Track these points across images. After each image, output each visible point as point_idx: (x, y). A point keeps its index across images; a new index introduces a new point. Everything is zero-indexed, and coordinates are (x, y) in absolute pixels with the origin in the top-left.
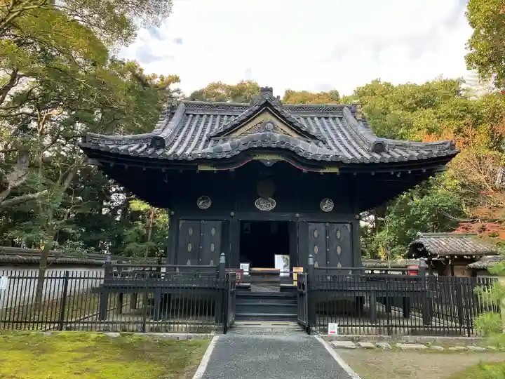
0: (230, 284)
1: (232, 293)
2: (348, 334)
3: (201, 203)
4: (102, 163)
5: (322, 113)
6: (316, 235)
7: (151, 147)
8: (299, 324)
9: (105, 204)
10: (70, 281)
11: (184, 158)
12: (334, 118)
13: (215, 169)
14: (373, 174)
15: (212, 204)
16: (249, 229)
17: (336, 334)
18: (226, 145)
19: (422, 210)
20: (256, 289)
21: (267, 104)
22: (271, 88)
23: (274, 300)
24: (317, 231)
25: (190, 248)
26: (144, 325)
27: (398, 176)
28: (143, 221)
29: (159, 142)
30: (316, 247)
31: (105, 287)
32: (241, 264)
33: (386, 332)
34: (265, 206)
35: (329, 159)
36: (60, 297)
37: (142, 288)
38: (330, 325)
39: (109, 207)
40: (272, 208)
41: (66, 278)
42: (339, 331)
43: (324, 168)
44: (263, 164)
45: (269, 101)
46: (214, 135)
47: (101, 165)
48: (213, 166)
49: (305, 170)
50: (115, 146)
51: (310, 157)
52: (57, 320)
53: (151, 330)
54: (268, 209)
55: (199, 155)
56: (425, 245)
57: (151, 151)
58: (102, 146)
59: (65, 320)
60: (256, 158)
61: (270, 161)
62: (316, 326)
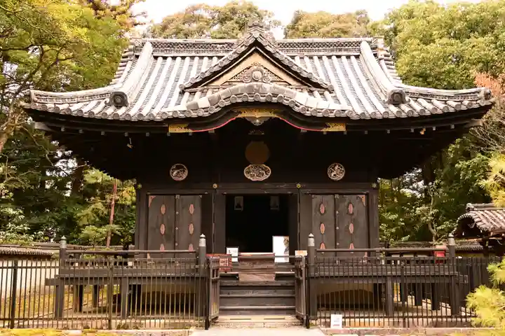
0: (211, 271)
1: (215, 282)
2: (355, 326)
3: (175, 173)
4: (51, 127)
5: (332, 50)
6: (322, 211)
7: (110, 105)
8: (297, 317)
9: (48, 174)
10: (19, 270)
11: (151, 118)
12: (348, 57)
13: (190, 131)
14: (389, 132)
15: (188, 174)
16: (242, 205)
17: (340, 327)
18: (203, 100)
19: (474, 173)
20: (245, 278)
21: (256, 43)
23: (267, 291)
24: (323, 204)
25: (163, 230)
26: (110, 321)
27: (422, 133)
28: (103, 198)
29: (119, 100)
30: (322, 225)
31: (62, 279)
32: (228, 249)
33: (401, 324)
34: (257, 174)
35: (332, 115)
36: (8, 296)
37: (106, 278)
38: (333, 316)
39: (55, 178)
40: (266, 177)
41: (15, 268)
42: (344, 324)
43: (327, 127)
44: (250, 122)
45: (259, 40)
46: (190, 85)
47: (49, 130)
48: (188, 127)
49: (304, 129)
50: (65, 106)
51: (308, 113)
52: (7, 317)
53: (119, 327)
54: (262, 179)
55: (171, 114)
56: (476, 220)
57: (110, 111)
58: (50, 106)
59: (16, 316)
60: (241, 115)
61: (259, 119)
62: (316, 319)
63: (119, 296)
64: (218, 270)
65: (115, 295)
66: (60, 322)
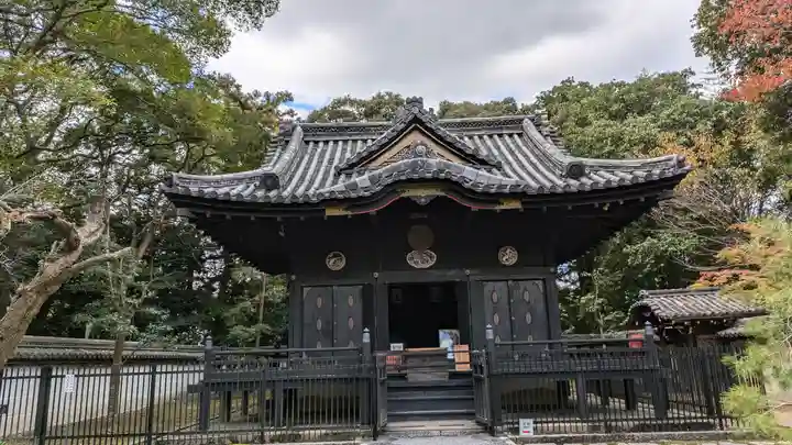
0: (378, 370)
1: (383, 383)
2: (548, 433)
3: (332, 262)
4: (195, 213)
6: (495, 299)
7: (260, 187)
8: (478, 423)
9: (195, 275)
10: (158, 376)
11: (307, 200)
12: (510, 135)
13: (349, 213)
14: (570, 207)
15: (346, 263)
17: (531, 434)
18: (362, 180)
19: (643, 257)
20: (415, 377)
21: (416, 120)
22: (421, 98)
24: (495, 291)
25: (319, 325)
26: (262, 433)
27: (606, 209)
28: (251, 296)
29: (270, 181)
30: (496, 315)
31: (207, 385)
32: (392, 345)
33: (603, 429)
34: (421, 261)
35: (507, 190)
36: (145, 406)
37: (257, 382)
38: (521, 421)
39: (202, 280)
40: (431, 263)
41: (153, 373)
42: (535, 429)
43: (499, 204)
44: (415, 202)
45: (419, 116)
46: (346, 166)
47: (193, 216)
48: (347, 209)
49: (475, 208)
50: (211, 189)
51: (480, 189)
52: (143, 431)
53: (272, 441)
54: (427, 265)
55: (327, 195)
56: (653, 308)
57: (260, 193)
58: (194, 189)
59: (154, 431)
60: (405, 195)
61: (424, 197)
62: (502, 425)
63: (273, 401)
64: (384, 368)
65: (268, 401)
66: (205, 436)
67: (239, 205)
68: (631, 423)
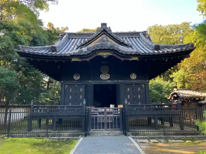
2: (145, 136)
3: (75, 77)
4: (28, 59)
5: (130, 36)
12: (135, 38)
13: (80, 60)
14: (155, 60)
15: (80, 77)
18: (84, 49)
22: (106, 23)
24: (129, 88)
25: (70, 98)
26: (47, 134)
27: (166, 61)
29: (54, 49)
31: (31, 116)
35: (133, 54)
40: (108, 78)
43: (131, 58)
44: (102, 57)
45: (105, 29)
46: (81, 45)
49: (122, 59)
50: (32, 51)
51: (124, 53)
54: (106, 79)
55: (72, 54)
57: (50, 53)
58: (27, 51)
60: (99, 54)
61: (106, 56)
62: (129, 132)
67: (42, 56)
68: (173, 132)
